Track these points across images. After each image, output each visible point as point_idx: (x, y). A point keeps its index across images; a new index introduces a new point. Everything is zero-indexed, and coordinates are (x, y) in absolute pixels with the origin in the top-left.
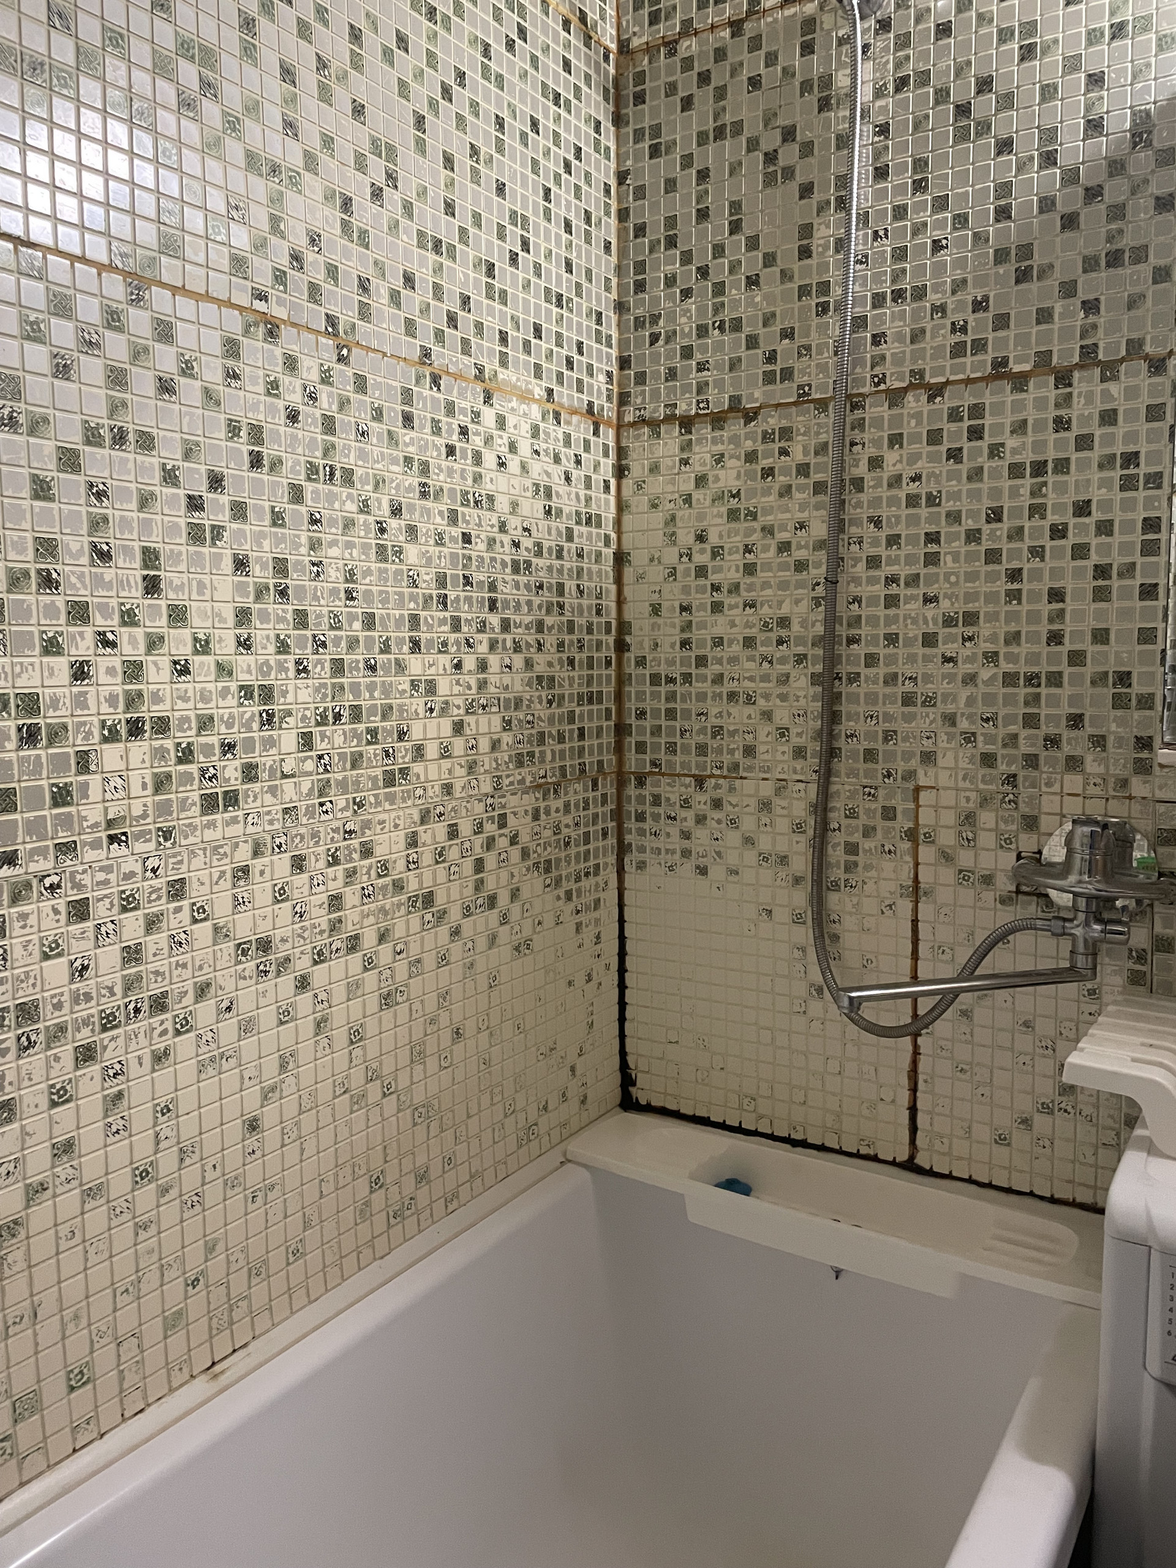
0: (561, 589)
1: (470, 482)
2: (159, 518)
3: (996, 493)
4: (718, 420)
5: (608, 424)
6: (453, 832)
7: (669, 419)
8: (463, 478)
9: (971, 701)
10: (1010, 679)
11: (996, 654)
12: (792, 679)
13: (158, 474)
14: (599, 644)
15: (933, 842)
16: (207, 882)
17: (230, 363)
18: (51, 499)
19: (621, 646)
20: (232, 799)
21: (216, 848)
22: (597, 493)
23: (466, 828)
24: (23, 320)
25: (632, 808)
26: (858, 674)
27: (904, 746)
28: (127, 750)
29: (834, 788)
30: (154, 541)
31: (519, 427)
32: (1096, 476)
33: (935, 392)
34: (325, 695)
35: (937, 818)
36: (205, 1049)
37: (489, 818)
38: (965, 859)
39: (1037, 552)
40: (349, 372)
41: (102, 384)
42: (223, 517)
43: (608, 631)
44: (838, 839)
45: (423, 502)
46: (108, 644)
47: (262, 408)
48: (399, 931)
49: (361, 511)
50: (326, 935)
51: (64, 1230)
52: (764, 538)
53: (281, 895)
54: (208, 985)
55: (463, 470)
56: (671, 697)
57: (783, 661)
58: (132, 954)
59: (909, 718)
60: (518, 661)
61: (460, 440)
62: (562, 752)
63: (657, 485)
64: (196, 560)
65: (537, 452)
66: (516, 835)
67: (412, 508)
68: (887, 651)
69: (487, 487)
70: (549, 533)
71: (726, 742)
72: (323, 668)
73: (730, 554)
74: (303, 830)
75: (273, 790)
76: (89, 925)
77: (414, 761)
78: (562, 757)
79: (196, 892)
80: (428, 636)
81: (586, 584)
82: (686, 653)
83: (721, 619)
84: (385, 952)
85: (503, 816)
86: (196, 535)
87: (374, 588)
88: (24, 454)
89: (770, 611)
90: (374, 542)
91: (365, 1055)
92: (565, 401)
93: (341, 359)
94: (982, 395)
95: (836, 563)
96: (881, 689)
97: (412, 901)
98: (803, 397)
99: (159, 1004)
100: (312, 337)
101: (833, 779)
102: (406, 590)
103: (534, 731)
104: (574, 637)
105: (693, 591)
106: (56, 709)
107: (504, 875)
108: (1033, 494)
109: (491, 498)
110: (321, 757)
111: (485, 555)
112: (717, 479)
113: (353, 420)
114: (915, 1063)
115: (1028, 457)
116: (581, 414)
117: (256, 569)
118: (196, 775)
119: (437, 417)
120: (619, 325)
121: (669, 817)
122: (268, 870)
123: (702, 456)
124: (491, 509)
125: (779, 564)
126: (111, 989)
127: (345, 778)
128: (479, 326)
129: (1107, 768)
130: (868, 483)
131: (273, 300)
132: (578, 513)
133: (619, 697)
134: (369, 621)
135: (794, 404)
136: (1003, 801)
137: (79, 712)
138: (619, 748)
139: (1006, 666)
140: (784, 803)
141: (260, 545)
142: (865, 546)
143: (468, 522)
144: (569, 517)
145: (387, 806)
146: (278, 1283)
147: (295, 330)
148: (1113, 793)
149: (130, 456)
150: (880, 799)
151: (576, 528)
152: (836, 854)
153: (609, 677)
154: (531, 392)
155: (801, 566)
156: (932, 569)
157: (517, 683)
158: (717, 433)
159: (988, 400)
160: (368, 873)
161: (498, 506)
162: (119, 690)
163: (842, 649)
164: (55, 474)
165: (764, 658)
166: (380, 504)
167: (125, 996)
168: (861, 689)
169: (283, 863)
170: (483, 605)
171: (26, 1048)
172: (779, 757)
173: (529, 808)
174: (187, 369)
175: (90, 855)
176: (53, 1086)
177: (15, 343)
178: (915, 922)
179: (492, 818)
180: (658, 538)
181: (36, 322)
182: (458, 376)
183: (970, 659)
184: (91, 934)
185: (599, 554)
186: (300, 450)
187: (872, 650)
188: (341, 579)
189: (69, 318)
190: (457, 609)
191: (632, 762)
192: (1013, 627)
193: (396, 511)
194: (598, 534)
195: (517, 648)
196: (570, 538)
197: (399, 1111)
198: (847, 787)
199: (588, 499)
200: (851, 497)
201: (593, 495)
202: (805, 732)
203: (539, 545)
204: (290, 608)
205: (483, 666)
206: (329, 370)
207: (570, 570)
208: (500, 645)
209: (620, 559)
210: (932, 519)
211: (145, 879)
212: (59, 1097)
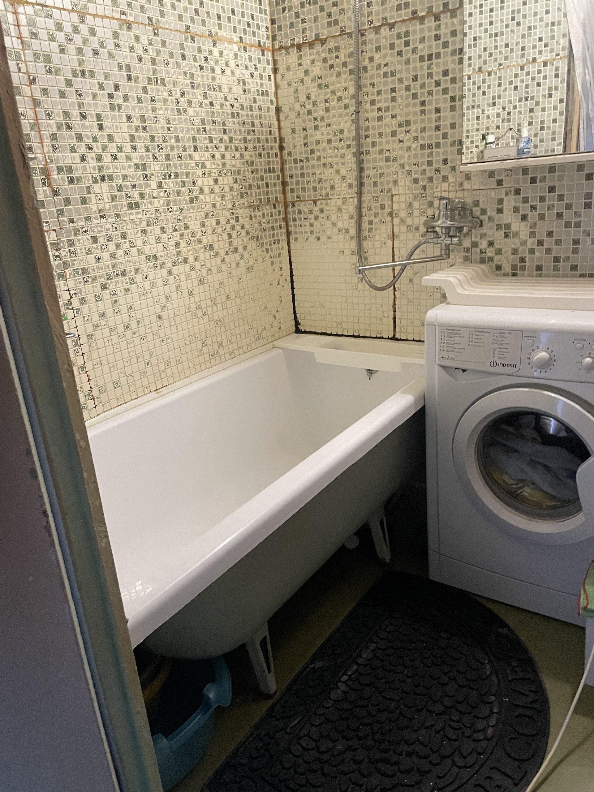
0: (253, 124)
1: (210, 80)
2: (99, 102)
3: (415, 69)
4: (311, 45)
5: (268, 50)
6: (218, 223)
7: (292, 45)
8: (208, 79)
9: (409, 157)
10: (422, 147)
11: (417, 137)
12: (346, 155)
13: (97, 86)
14: (272, 148)
15: (398, 216)
16: (133, 233)
17: (116, 41)
18: (65, 97)
19: (281, 148)
20: (137, 205)
21: (134, 222)
22: (265, 81)
23: (223, 221)
24: (48, 34)
25: (291, 216)
26: (369, 151)
27: (387, 179)
28: (101, 186)
29: (363, 199)
30: (99, 111)
31: (229, 55)
32: (450, 59)
33: (392, 26)
34: (164, 168)
35: (399, 206)
36: (140, 290)
37: (232, 218)
38: (409, 221)
39: (430, 93)
40: (159, 39)
41: (75, 54)
42: (121, 101)
43: (275, 142)
44: (365, 219)
45: (193, 90)
46: (90, 149)
47: (129, 57)
48: (202, 257)
49: (169, 95)
50: (176, 256)
51: (106, 340)
52: (332, 96)
53: (158, 241)
54: (138, 269)
55: (207, 76)
56: (302, 168)
57: (342, 148)
58: (113, 256)
59: (388, 167)
60: (237, 155)
61: (205, 63)
62: (259, 193)
63: (289, 76)
64: (114, 117)
65: (238, 65)
66: (243, 225)
67: (188, 93)
68: (379, 140)
69: (218, 82)
70: (246, 100)
71: (323, 184)
72: (162, 157)
73: (320, 104)
74: (163, 218)
75: (151, 203)
76: (98, 244)
77: (200, 194)
78: (260, 195)
79: (130, 237)
80: (200, 144)
81: (263, 121)
82: (306, 149)
83: (318, 133)
84: (198, 265)
85: (237, 217)
86: (113, 108)
87: (178, 126)
88: (55, 82)
89: (336, 127)
90: (176, 107)
91: (195, 300)
92: (248, 42)
93: (155, 34)
94: (408, 27)
95: (359, 104)
96: (377, 156)
97: (206, 247)
98: (343, 32)
99: (124, 273)
100: (143, 27)
101: (363, 195)
102: (190, 126)
103: (247, 184)
104: (261, 145)
105: (307, 121)
106: (78, 171)
107: (240, 240)
108: (428, 68)
109: (220, 87)
110: (166, 191)
111: (220, 111)
112: (312, 71)
113: (162, 59)
114: (395, 301)
115: (426, 52)
116: (256, 47)
117: (135, 120)
118: (124, 196)
119: (194, 54)
120: (269, 4)
121: (305, 218)
122: (153, 231)
123: (306, 61)
124: (220, 91)
125: (338, 107)
126: (108, 267)
127: (175, 199)
128: (208, 13)
129: (456, 179)
130: (369, 68)
131: (128, 14)
132: (258, 91)
133: (282, 170)
134: (177, 139)
135: (340, 35)
136: (421, 197)
137: (85, 172)
138: (284, 192)
139: (421, 142)
140: (346, 207)
141: (135, 111)
142: (369, 96)
143: (211, 97)
144: (254, 92)
145: (192, 211)
146: (175, 370)
147: (137, 25)
148: (457, 188)
149: (87, 80)
150: (380, 201)
151: (257, 97)
152: (365, 226)
153: (277, 161)
154: (233, 39)
155: (346, 107)
156: (394, 104)
157: (238, 163)
158: (311, 51)
159: (411, 29)
160: (188, 235)
161: (223, 90)
162: (96, 165)
163: (363, 141)
164: (65, 88)
165: (335, 148)
166: (176, 92)
167: (113, 269)
168: (370, 157)
169: (157, 229)
170: (221, 132)
171: (86, 282)
172: (343, 188)
173: (248, 215)
174: (102, 46)
175: (95, 221)
176: (96, 295)
177: (47, 43)
178: (393, 248)
179: (233, 218)
180: (292, 100)
181: (52, 34)
182: (201, 36)
183: (408, 140)
184: (99, 248)
185: (268, 109)
186: (144, 73)
187: (374, 140)
188: (165, 123)
189: (62, 31)
190: (210, 134)
191: (290, 197)
192: (423, 125)
193: (183, 95)
194: (268, 100)
195: (237, 150)
196: (255, 102)
197: (209, 321)
198: (368, 198)
199: (262, 84)
200: (363, 75)
201: (264, 82)
202: (352, 178)
203: (242, 105)
204: (148, 134)
205: (223, 157)
206: (151, 39)
207: (256, 115)
208: (229, 148)
209: (278, 110)
210: (393, 82)
211: (113, 231)
212: (98, 299)
